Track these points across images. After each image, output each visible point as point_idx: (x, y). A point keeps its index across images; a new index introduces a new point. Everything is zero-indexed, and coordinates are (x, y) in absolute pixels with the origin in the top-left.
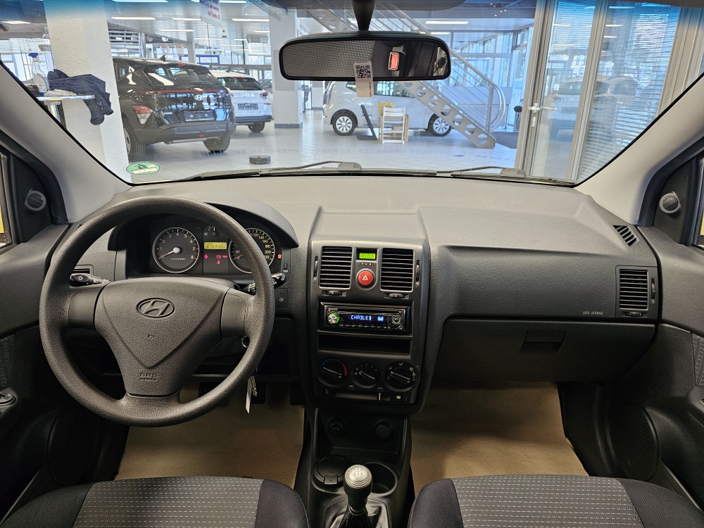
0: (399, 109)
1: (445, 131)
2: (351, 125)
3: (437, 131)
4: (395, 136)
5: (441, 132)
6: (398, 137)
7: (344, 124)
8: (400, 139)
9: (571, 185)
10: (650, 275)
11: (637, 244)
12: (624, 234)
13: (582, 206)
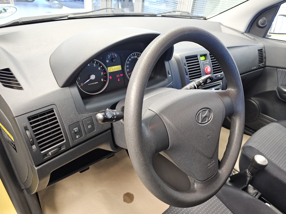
9: (205, 19)
10: (263, 50)
11: (254, 39)
12: (246, 36)
13: (222, 27)
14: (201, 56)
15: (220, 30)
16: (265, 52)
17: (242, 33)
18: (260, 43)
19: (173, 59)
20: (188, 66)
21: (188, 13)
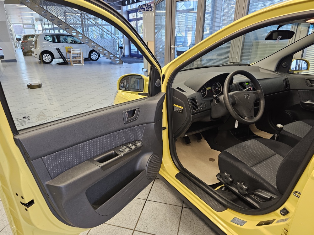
0: (79, 49)
1: (96, 58)
2: (51, 58)
3: (93, 58)
4: (77, 62)
5: (95, 59)
6: (79, 62)
7: (47, 57)
8: (80, 63)
9: (249, 65)
10: (287, 80)
11: (281, 75)
12: (276, 73)
13: (260, 69)
14: (247, 82)
15: (259, 71)
16: (288, 81)
17: (273, 72)
18: (285, 76)
19: (233, 84)
20: (240, 87)
21: (238, 63)
